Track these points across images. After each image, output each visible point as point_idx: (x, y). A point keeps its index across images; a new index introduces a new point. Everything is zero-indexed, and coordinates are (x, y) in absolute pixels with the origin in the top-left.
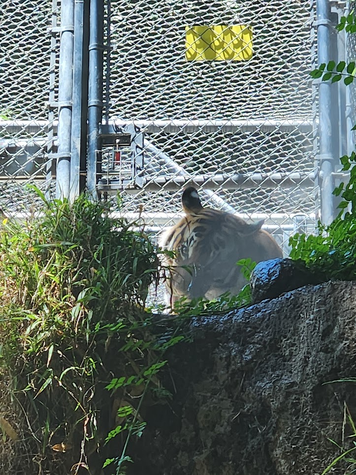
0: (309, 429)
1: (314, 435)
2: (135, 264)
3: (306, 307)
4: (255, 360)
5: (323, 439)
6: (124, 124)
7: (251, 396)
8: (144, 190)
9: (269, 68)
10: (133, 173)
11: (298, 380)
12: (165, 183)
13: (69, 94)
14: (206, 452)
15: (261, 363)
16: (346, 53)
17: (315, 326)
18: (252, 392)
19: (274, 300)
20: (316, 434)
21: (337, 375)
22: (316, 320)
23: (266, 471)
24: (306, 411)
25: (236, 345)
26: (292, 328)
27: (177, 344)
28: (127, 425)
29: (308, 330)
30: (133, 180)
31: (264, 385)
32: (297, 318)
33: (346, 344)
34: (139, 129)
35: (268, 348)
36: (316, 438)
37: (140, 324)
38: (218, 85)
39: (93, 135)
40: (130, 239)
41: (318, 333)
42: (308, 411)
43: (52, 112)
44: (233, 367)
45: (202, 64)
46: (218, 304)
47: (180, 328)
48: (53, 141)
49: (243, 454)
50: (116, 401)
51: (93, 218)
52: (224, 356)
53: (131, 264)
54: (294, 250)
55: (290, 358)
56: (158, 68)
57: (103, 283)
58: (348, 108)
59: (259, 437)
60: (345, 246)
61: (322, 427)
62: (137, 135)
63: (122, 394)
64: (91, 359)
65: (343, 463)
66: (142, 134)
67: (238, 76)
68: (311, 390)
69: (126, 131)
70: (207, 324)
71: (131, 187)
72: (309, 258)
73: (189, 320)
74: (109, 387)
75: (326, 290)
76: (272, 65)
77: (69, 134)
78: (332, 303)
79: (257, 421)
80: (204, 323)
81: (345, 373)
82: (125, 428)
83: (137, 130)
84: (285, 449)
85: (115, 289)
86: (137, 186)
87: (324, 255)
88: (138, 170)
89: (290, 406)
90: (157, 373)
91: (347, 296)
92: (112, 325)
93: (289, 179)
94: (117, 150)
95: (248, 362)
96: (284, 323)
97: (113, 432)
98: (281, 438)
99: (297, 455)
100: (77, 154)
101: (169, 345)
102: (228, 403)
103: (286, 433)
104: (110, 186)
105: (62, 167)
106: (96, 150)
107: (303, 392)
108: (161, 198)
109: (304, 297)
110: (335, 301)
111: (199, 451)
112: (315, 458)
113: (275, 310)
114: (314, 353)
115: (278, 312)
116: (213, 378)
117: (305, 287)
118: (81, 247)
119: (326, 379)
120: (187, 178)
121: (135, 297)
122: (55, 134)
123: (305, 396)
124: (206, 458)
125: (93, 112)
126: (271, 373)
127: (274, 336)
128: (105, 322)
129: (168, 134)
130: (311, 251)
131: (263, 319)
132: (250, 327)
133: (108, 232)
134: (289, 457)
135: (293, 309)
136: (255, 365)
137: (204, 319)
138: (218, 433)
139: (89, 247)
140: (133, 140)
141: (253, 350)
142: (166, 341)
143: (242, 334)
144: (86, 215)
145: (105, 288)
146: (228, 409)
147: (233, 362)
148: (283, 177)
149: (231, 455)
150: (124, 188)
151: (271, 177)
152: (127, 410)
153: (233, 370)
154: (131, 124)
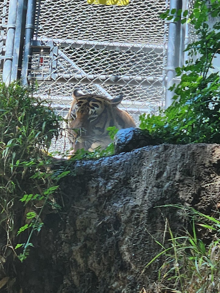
0: (144, 234)
1: (147, 238)
2: (44, 126)
3: (147, 158)
4: (114, 190)
5: (152, 241)
6: (47, 40)
7: (109, 211)
8: (56, 82)
9: (139, 12)
10: (50, 71)
11: (139, 204)
12: (69, 78)
13: (14, 20)
14: (80, 244)
15: (117, 192)
16: (187, 5)
17: (152, 171)
18: (110, 210)
19: (127, 153)
20: (149, 238)
21: (163, 202)
22: (153, 167)
23: (116, 258)
24: (143, 223)
25: (103, 180)
26: (138, 172)
27: (66, 176)
28: (31, 224)
29: (147, 173)
30: (50, 75)
31: (118, 206)
32: (141, 165)
33: (170, 183)
34: (56, 44)
35: (122, 183)
36: (148, 240)
37: (44, 163)
38: (107, 20)
39: (27, 46)
40: (42, 110)
41: (154, 175)
42: (144, 223)
43: (3, 31)
44: (100, 193)
45: (98, 7)
46: (93, 153)
47: (69, 167)
48: (3, 48)
49: (102, 247)
50: (27, 210)
51: (20, 96)
52: (95, 186)
53: (41, 126)
54: (142, 123)
55: (136, 190)
56: (71, 8)
57: (23, 136)
58: (186, 39)
59: (113, 238)
60: (174, 123)
61: (152, 234)
62: (55, 48)
63: (30, 205)
64: (13, 183)
65: (164, 257)
66: (57, 48)
67: (119, 15)
68: (147, 210)
69: (48, 45)
70: (86, 166)
71: (48, 79)
72: (152, 129)
73: (75, 162)
74: (22, 200)
75: (160, 149)
76: (141, 10)
77: (13, 45)
78: (163, 158)
79: (112, 227)
80: (84, 165)
81: (169, 201)
82: (30, 226)
83: (55, 44)
84: (129, 246)
85: (30, 140)
86: (52, 79)
87: (161, 128)
88: (54, 70)
89: (133, 219)
90: (53, 193)
91: (173, 153)
92: (27, 162)
93: (146, 81)
94: (42, 56)
95: (109, 191)
96: (133, 168)
97: (22, 228)
98: (126, 239)
99: (136, 250)
100: (17, 57)
101: (61, 176)
102: (95, 215)
103: (130, 236)
104: (36, 78)
105: (7, 64)
106: (28, 56)
107: (142, 211)
108: (67, 88)
109: (147, 153)
110: (166, 156)
111: (75, 244)
112: (147, 252)
113: (128, 159)
114: (150, 188)
115: (130, 161)
116: (87, 199)
117: (147, 146)
118: (11, 113)
119: (157, 204)
120: (83, 76)
121: (42, 146)
122: (4, 44)
123: (143, 214)
124: (79, 248)
125: (28, 32)
126: (123, 198)
127: (126, 175)
128: (23, 160)
129: (74, 48)
130: (153, 124)
131: (120, 164)
132: (112, 169)
133: (28, 105)
134: (131, 251)
135: (139, 159)
136: (114, 193)
137: (84, 162)
138: (88, 233)
139: (16, 113)
140: (52, 51)
141: (113, 183)
142: (59, 174)
143: (107, 173)
144: (16, 94)
145: (24, 139)
146: (95, 219)
147: (100, 190)
148: (143, 79)
149: (95, 248)
150: (44, 80)
151: (135, 79)
152: (32, 215)
153: (100, 195)
154: (51, 41)
